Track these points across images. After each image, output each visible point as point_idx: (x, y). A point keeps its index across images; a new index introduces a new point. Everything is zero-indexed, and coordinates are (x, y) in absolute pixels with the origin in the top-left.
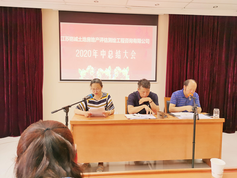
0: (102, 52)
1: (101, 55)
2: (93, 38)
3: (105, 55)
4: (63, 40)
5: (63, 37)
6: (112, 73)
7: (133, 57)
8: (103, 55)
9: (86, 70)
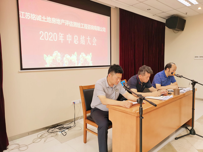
0: (68, 37)
1: (67, 40)
2: (59, 20)
3: (71, 40)
4: (23, 17)
5: (23, 13)
6: (78, 59)
7: (94, 44)
8: (69, 39)
9: (52, 56)
